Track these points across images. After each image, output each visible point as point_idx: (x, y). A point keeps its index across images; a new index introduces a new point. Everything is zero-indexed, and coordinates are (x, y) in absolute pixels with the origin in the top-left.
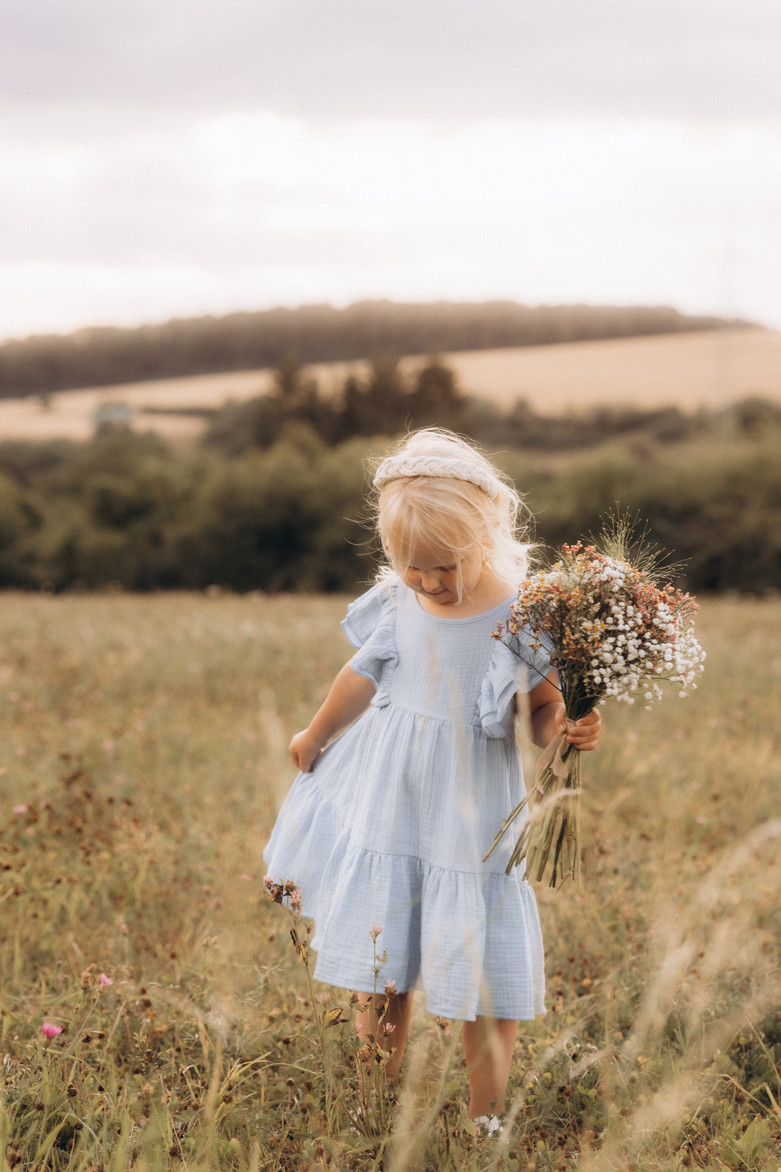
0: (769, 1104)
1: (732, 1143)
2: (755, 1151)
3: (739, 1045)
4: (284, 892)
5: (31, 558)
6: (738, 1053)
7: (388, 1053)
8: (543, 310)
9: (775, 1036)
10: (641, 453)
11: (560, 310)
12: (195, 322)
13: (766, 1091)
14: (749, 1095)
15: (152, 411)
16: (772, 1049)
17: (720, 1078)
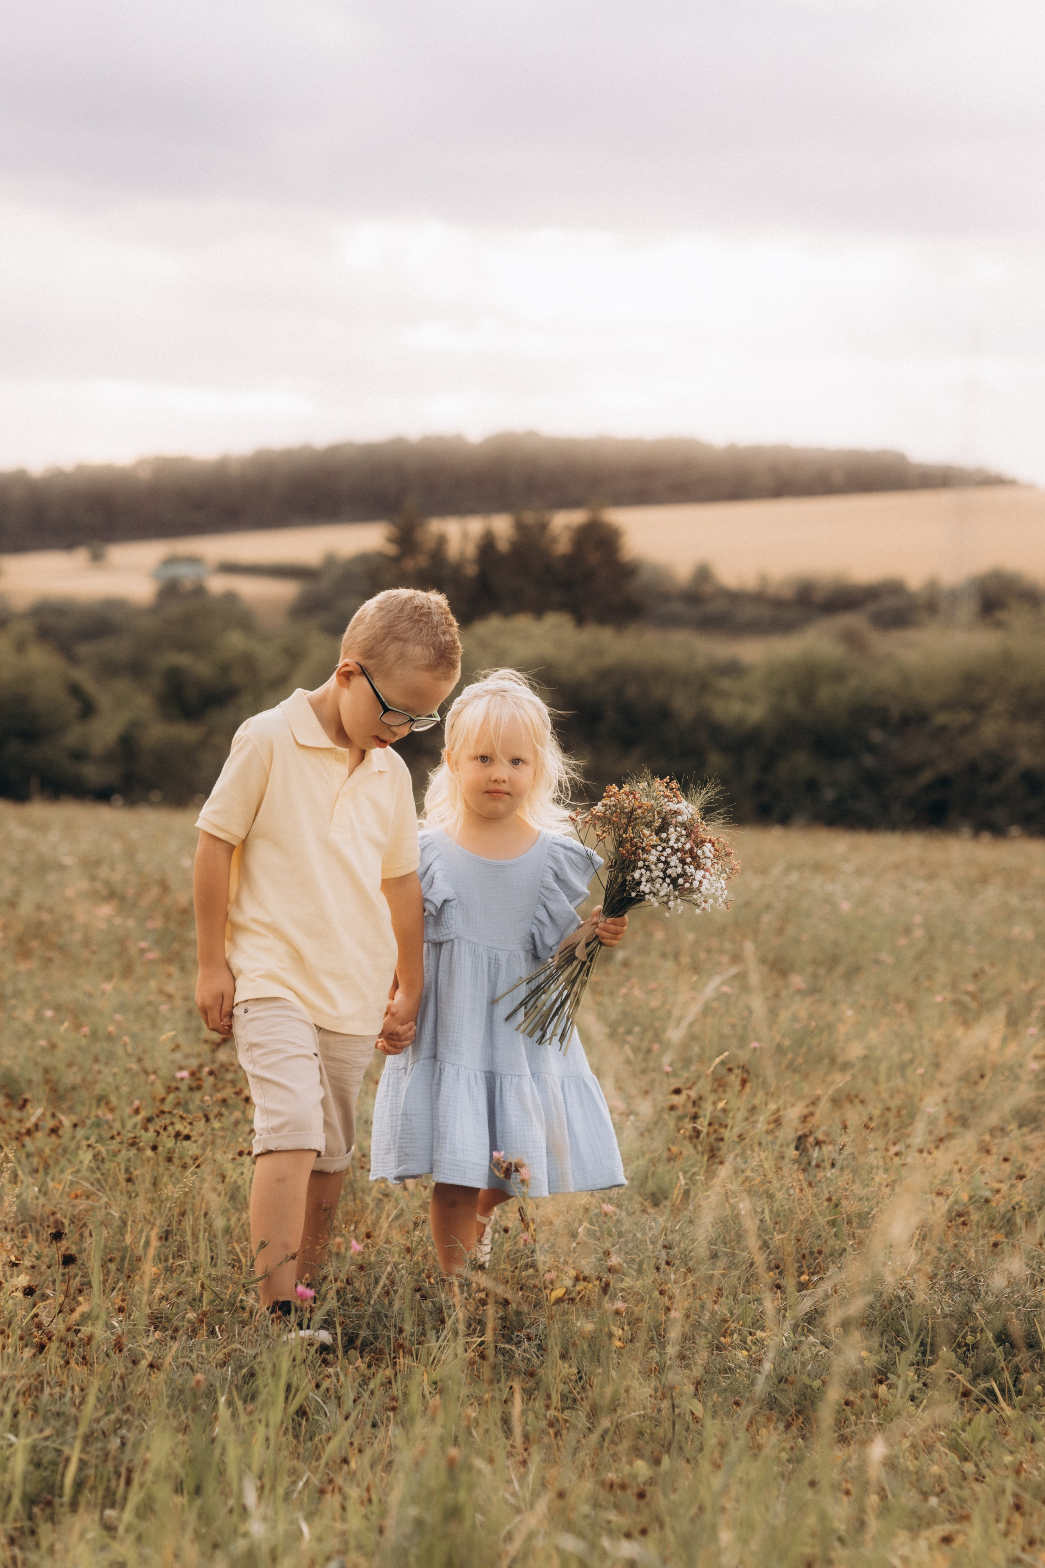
0: (996, 1401)
1: (959, 1435)
2: (981, 1442)
3: (966, 1344)
4: (513, 1169)
5: (79, 755)
6: (965, 1353)
7: (620, 1331)
8: (733, 451)
9: (1003, 1337)
10: (852, 639)
11: (756, 451)
12: (289, 455)
13: (993, 1389)
14: (976, 1391)
15: (230, 568)
16: (1001, 1347)
17: (946, 1374)
